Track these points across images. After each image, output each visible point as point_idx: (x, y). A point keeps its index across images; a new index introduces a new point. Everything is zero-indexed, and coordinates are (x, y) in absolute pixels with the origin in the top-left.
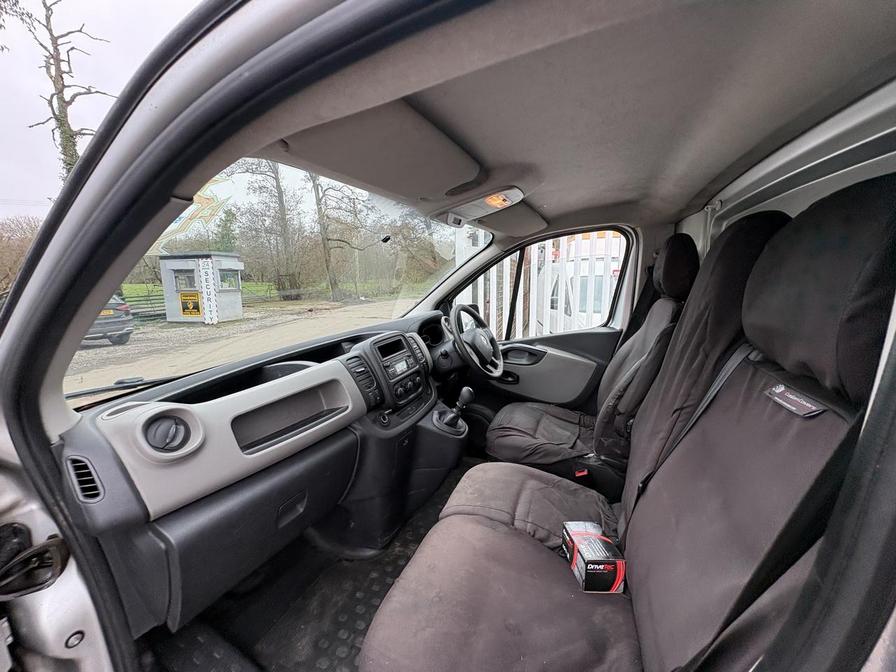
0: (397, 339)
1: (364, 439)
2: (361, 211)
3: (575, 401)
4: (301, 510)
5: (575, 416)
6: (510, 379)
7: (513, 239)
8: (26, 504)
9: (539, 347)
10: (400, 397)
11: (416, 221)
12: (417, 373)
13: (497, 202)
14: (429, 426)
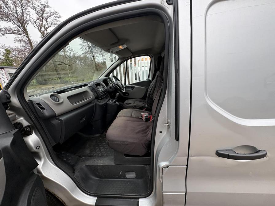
0: (99, 83)
1: (96, 105)
2: (67, 51)
3: (142, 97)
4: (84, 119)
5: (143, 100)
6: (127, 94)
7: (124, 58)
8: (19, 118)
9: (133, 86)
10: (102, 96)
11: (88, 55)
12: (105, 91)
13: (121, 47)
14: (109, 103)
